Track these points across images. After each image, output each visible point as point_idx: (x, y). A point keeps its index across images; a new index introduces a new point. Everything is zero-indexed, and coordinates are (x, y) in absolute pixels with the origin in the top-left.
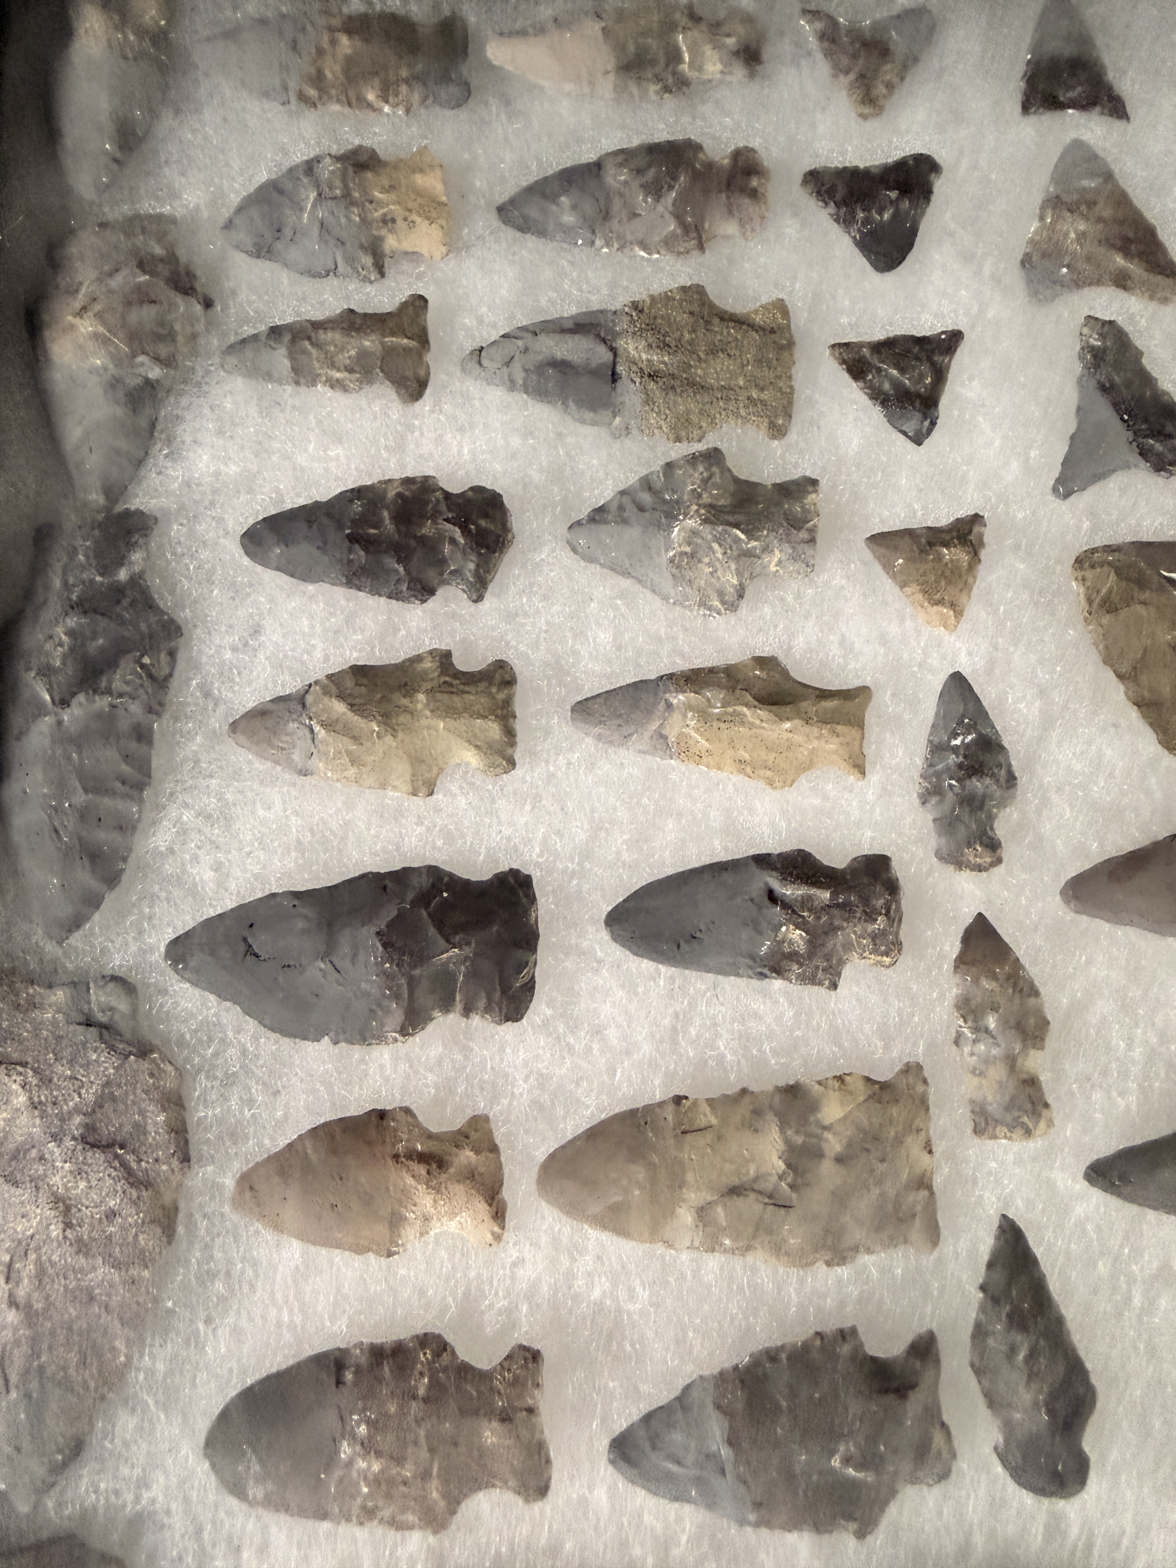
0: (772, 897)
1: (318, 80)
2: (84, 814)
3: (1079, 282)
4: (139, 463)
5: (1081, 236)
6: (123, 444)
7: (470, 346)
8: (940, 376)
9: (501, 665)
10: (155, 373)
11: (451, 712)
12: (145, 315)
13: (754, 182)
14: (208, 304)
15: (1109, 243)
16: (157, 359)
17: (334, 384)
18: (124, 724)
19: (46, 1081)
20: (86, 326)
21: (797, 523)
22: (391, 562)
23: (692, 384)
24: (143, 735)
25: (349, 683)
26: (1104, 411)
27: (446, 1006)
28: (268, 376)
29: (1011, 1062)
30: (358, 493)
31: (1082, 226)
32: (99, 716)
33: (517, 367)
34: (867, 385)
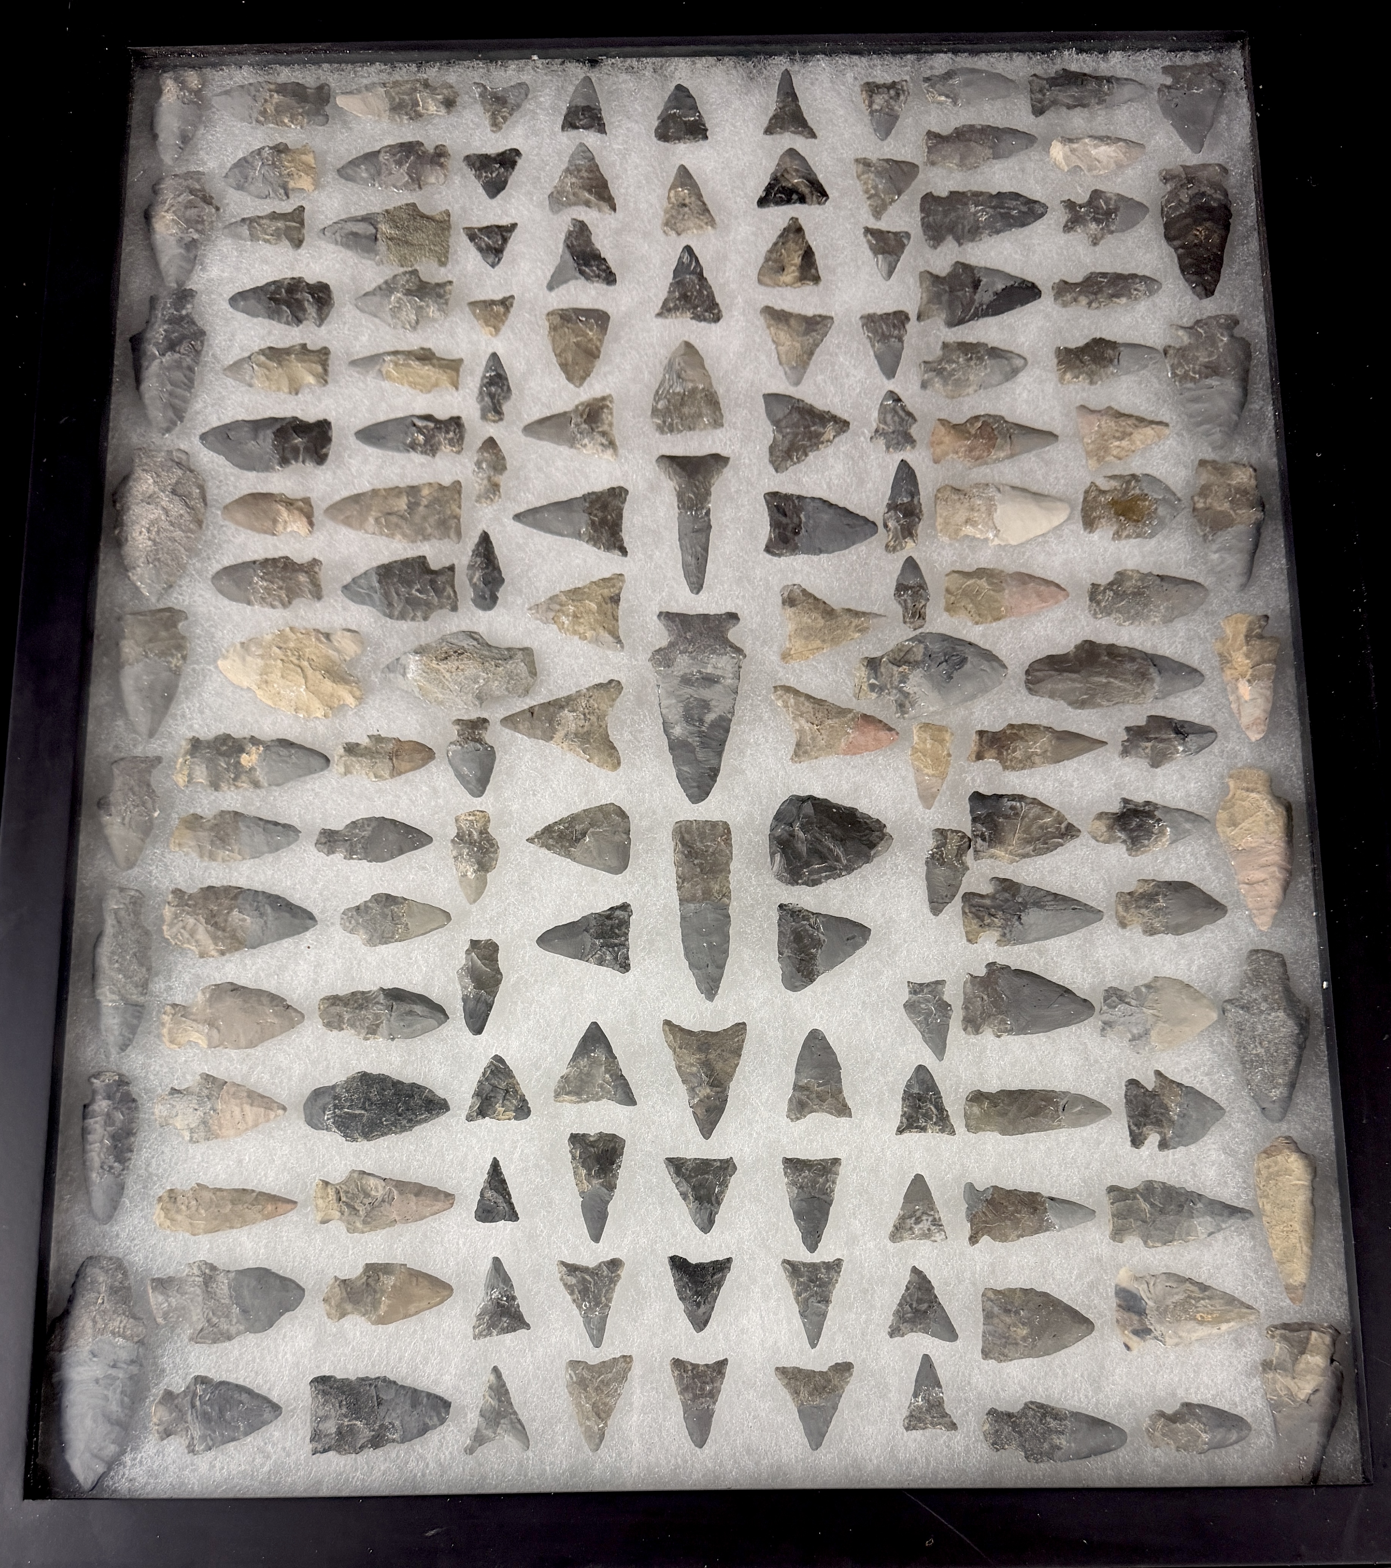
0: (414, 425)
1: (264, 113)
2: (171, 394)
3: (570, 204)
4: (190, 271)
5: (573, 184)
6: (184, 264)
7: (322, 227)
8: (505, 240)
9: (325, 348)
10: (196, 236)
11: (304, 361)
12: (192, 213)
13: (442, 160)
14: (217, 209)
15: (583, 187)
16: (197, 230)
17: (267, 241)
18: (184, 364)
19: (158, 476)
20: (169, 216)
21: (440, 296)
22: (285, 308)
23: (407, 242)
24: (191, 369)
25: (267, 352)
26: (568, 256)
27: (296, 459)
28: (240, 237)
29: (489, 479)
30: (274, 282)
31: (574, 180)
32: (176, 361)
33: (338, 234)
34: (476, 244)
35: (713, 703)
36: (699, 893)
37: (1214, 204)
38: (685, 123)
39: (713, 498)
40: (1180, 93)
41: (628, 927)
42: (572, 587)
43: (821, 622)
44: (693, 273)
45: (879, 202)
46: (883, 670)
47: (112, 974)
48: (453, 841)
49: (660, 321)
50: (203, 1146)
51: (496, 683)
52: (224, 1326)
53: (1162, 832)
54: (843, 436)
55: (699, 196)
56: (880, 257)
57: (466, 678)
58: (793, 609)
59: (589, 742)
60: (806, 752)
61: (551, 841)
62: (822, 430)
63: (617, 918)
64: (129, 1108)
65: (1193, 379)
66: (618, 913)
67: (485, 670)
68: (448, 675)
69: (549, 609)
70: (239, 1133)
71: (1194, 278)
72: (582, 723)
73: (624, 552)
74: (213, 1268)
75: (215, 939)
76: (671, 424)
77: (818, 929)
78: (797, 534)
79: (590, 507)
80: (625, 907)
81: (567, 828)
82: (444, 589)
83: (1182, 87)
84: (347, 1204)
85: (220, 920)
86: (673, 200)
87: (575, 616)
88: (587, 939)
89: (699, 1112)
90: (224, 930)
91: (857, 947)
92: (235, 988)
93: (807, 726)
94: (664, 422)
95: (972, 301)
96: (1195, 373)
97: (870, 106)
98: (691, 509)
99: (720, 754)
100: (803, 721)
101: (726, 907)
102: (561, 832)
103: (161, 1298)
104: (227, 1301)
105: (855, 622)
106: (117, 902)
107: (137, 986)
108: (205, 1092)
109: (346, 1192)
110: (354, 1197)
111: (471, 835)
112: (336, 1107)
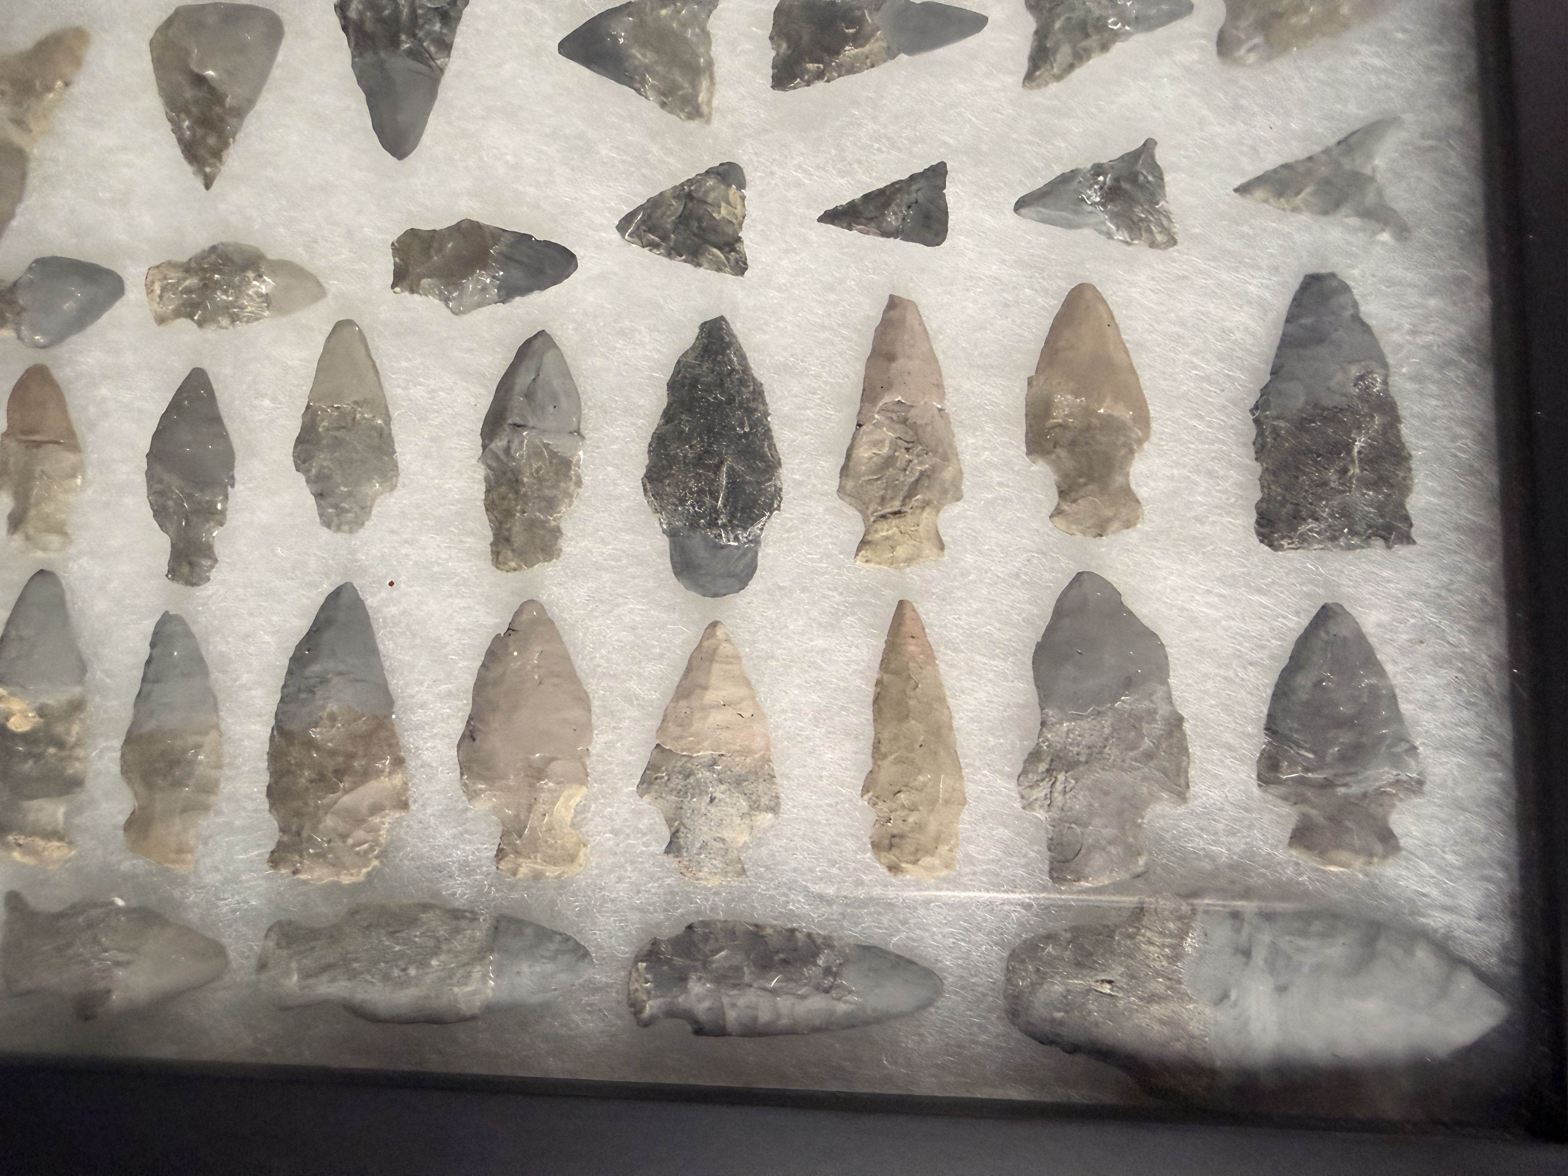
47: (428, 979)
48: (200, 325)
50: (783, 786)
52: (1158, 727)
61: (215, 143)
64: (706, 938)
70: (758, 716)
74: (1034, 756)
75: (367, 775)
84: (909, 496)
85: (330, 764)
88: (398, 65)
90: (351, 756)
92: (470, 735)
103: (1097, 860)
104: (1107, 723)
106: (287, 973)
107: (457, 931)
108: (677, 782)
109: (883, 500)
110: (892, 486)
111: (188, 291)
112: (712, 524)
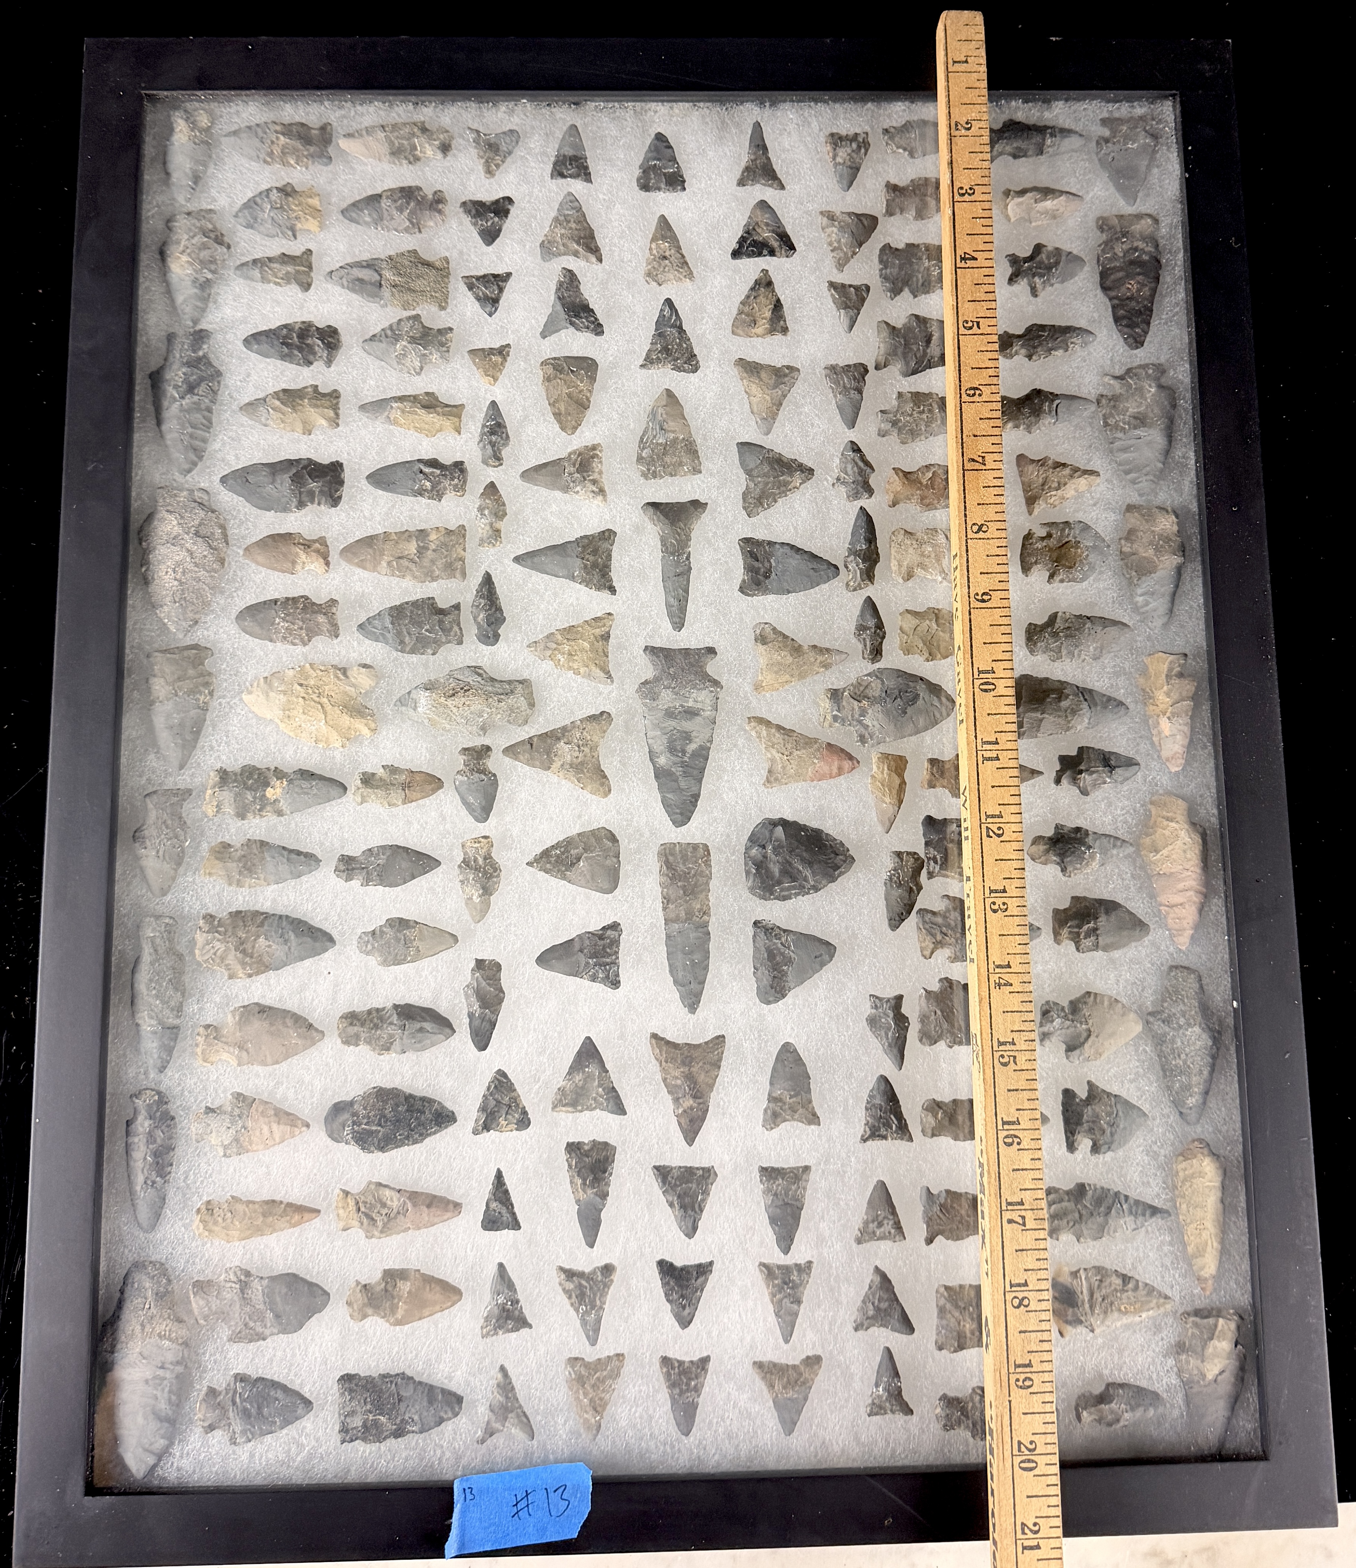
0: (421, 472)
1: (271, 154)
2: (191, 436)
3: (560, 254)
4: (205, 309)
5: (562, 235)
6: (199, 304)
7: (328, 270)
8: (501, 290)
9: (335, 391)
10: (210, 276)
11: (316, 406)
12: (205, 254)
13: (440, 206)
14: (229, 247)
15: (572, 238)
16: (210, 271)
17: (276, 284)
18: (203, 406)
19: (182, 517)
20: (185, 258)
21: (442, 345)
22: (296, 352)
23: (409, 289)
24: (209, 410)
25: (281, 395)
26: (559, 308)
27: (312, 502)
28: (252, 280)
29: (491, 525)
30: (285, 326)
31: (563, 231)
32: (195, 403)
33: (344, 280)
34: (474, 293)
35: (694, 734)
36: (683, 914)
37: (1145, 257)
38: (665, 174)
39: (692, 543)
40: (1117, 148)
41: (618, 946)
42: (566, 625)
43: (790, 659)
44: (673, 326)
45: (842, 255)
46: (844, 703)
47: (150, 1000)
48: (460, 866)
49: (644, 371)
50: (235, 1159)
51: (499, 716)
52: (259, 1329)
53: (1092, 857)
54: (808, 484)
55: (679, 248)
56: (842, 311)
57: (471, 713)
58: (765, 647)
59: (583, 772)
60: (776, 779)
61: (548, 866)
62: (789, 479)
63: (609, 938)
64: (169, 1126)
65: (1123, 430)
66: (609, 932)
67: (489, 706)
68: (455, 710)
69: (547, 648)
70: (267, 1147)
71: (1126, 330)
72: (576, 754)
73: (613, 590)
74: (248, 1274)
75: (243, 964)
76: (654, 472)
77: (789, 948)
78: (767, 577)
79: (583, 552)
80: (615, 926)
81: (563, 853)
82: (451, 628)
83: (1119, 141)
84: (367, 1215)
85: (248, 946)
86: (655, 252)
87: (570, 654)
88: (582, 959)
89: (683, 1121)
90: (252, 957)
91: (823, 965)
92: (263, 1010)
93: (778, 756)
94: (649, 470)
95: (925, 353)
96: (1124, 423)
97: (834, 158)
98: (673, 554)
99: (700, 781)
100: (774, 752)
101: (706, 925)
102: (558, 856)
103: (201, 1302)
104: (261, 1306)
105: (820, 658)
106: (153, 930)
107: (172, 1010)
108: (237, 1111)
109: (365, 1203)
110: (372, 1207)
111: (475, 860)
112: (354, 1123)
